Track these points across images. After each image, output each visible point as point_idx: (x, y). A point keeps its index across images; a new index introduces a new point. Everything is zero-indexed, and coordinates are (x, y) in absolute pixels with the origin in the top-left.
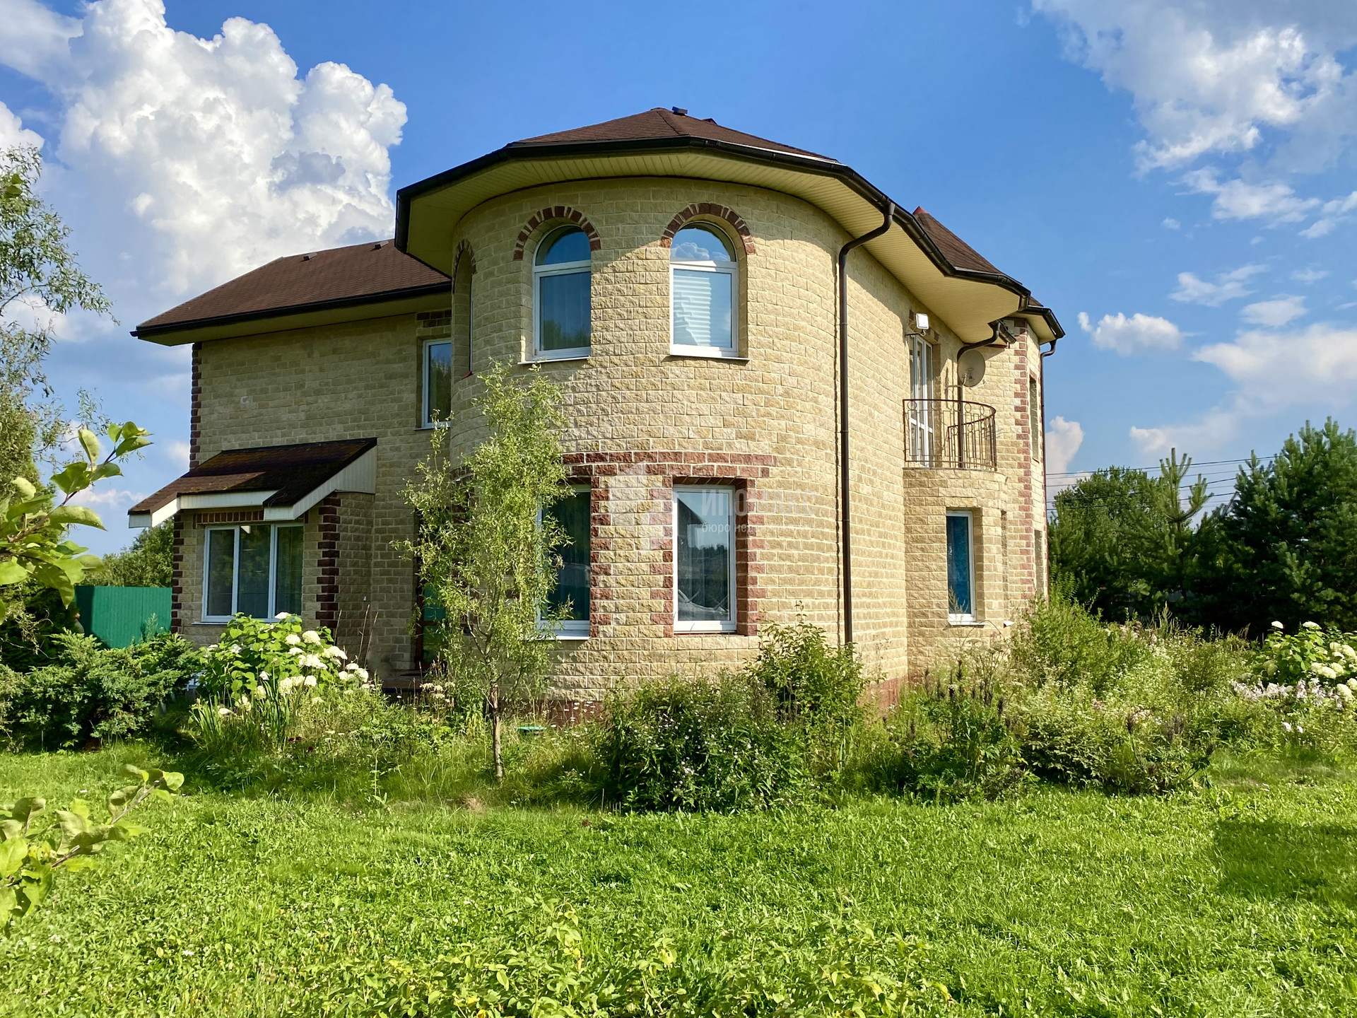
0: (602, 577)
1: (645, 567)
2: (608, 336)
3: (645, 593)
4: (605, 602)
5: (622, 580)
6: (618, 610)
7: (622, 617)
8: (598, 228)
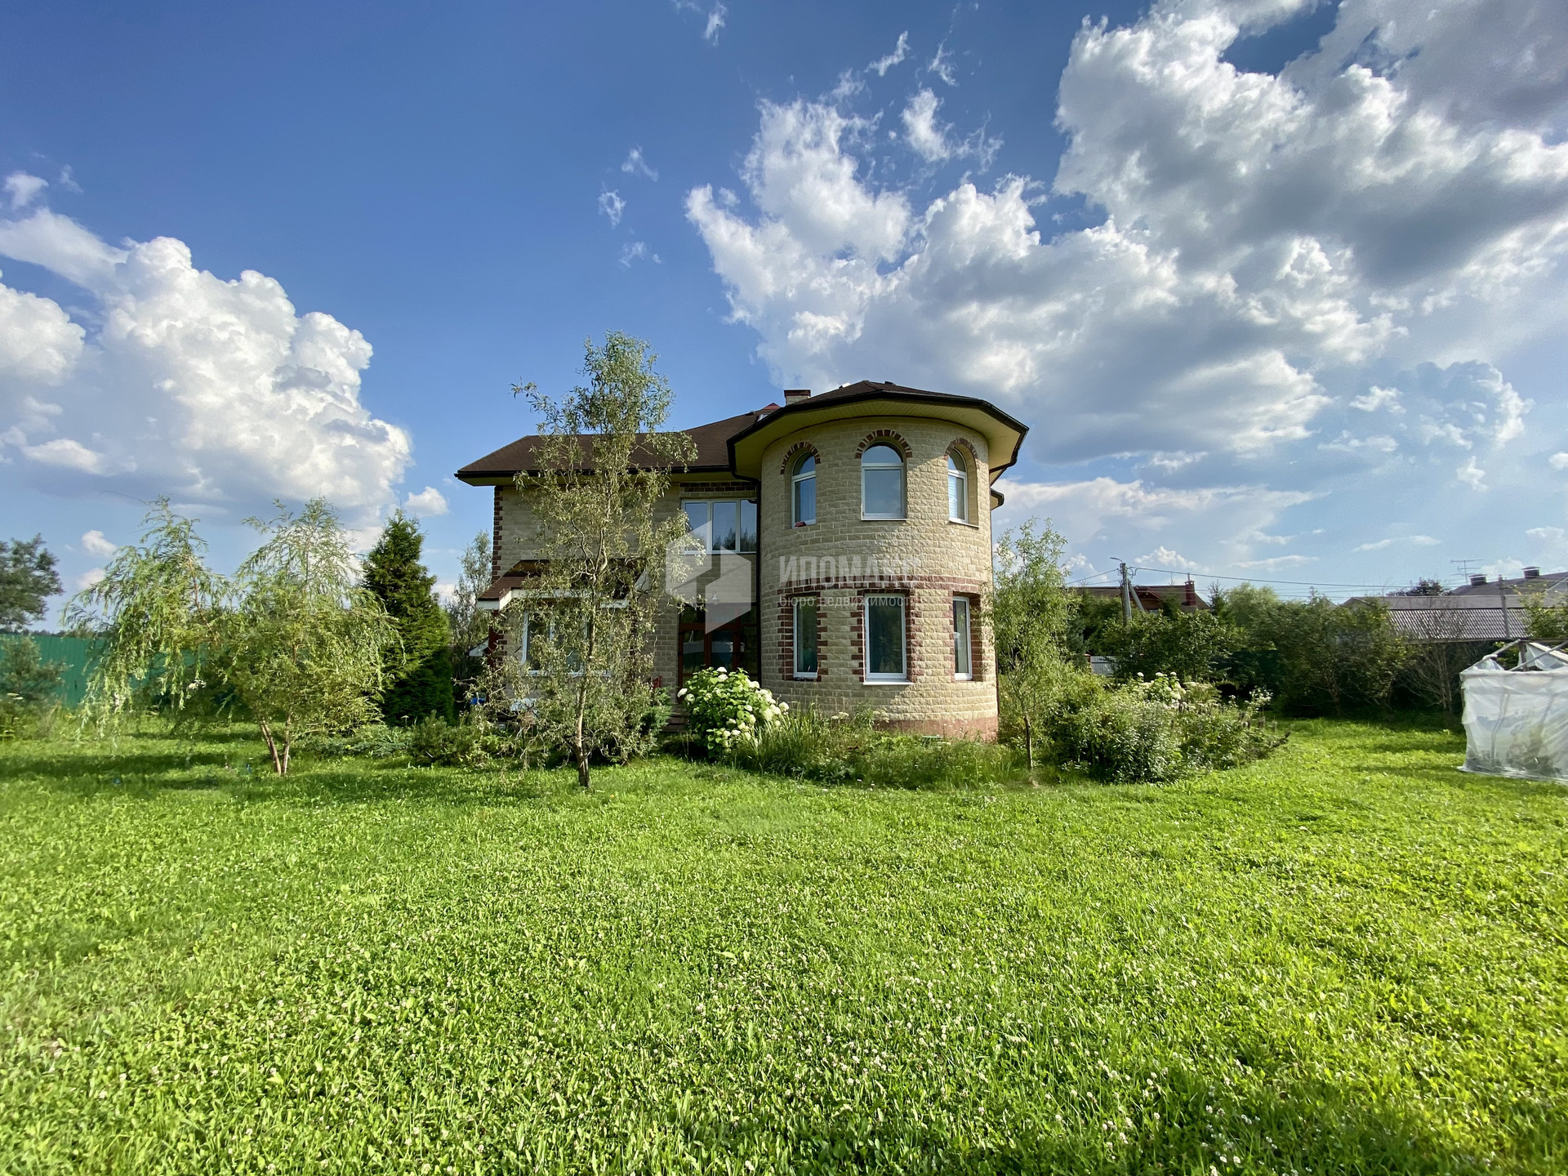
0: (918, 648)
1: (941, 642)
2: (918, 507)
3: (941, 656)
4: (920, 663)
5: (929, 649)
6: (927, 667)
7: (930, 671)
8: (911, 445)
